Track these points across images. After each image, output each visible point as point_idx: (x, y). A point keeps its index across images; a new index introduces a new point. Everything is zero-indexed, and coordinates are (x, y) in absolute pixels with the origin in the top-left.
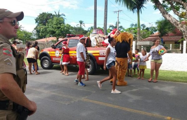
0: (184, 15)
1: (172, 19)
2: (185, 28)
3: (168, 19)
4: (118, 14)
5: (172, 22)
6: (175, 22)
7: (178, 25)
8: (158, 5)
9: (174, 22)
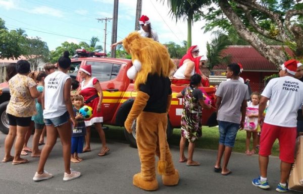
0: (276, 35)
1: (255, 39)
2: (282, 56)
3: (248, 39)
4: (106, 24)
5: (256, 45)
6: (261, 45)
7: (266, 50)
8: (229, 11)
9: (259, 44)
